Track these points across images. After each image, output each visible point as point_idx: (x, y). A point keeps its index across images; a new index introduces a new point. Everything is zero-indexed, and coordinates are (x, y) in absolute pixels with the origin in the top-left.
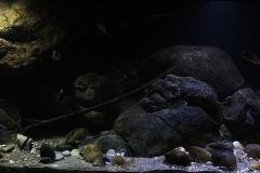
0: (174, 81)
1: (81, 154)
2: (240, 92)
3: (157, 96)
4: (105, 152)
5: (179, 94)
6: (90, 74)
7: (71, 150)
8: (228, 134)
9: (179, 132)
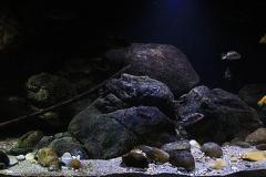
0: (129, 81)
1: (36, 158)
2: (196, 90)
3: (113, 97)
4: (60, 155)
5: (134, 94)
6: (43, 74)
7: (25, 154)
9: (135, 133)
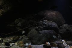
1: (18, 44)
3: (40, 27)
8: (60, 37)
9: (47, 38)
